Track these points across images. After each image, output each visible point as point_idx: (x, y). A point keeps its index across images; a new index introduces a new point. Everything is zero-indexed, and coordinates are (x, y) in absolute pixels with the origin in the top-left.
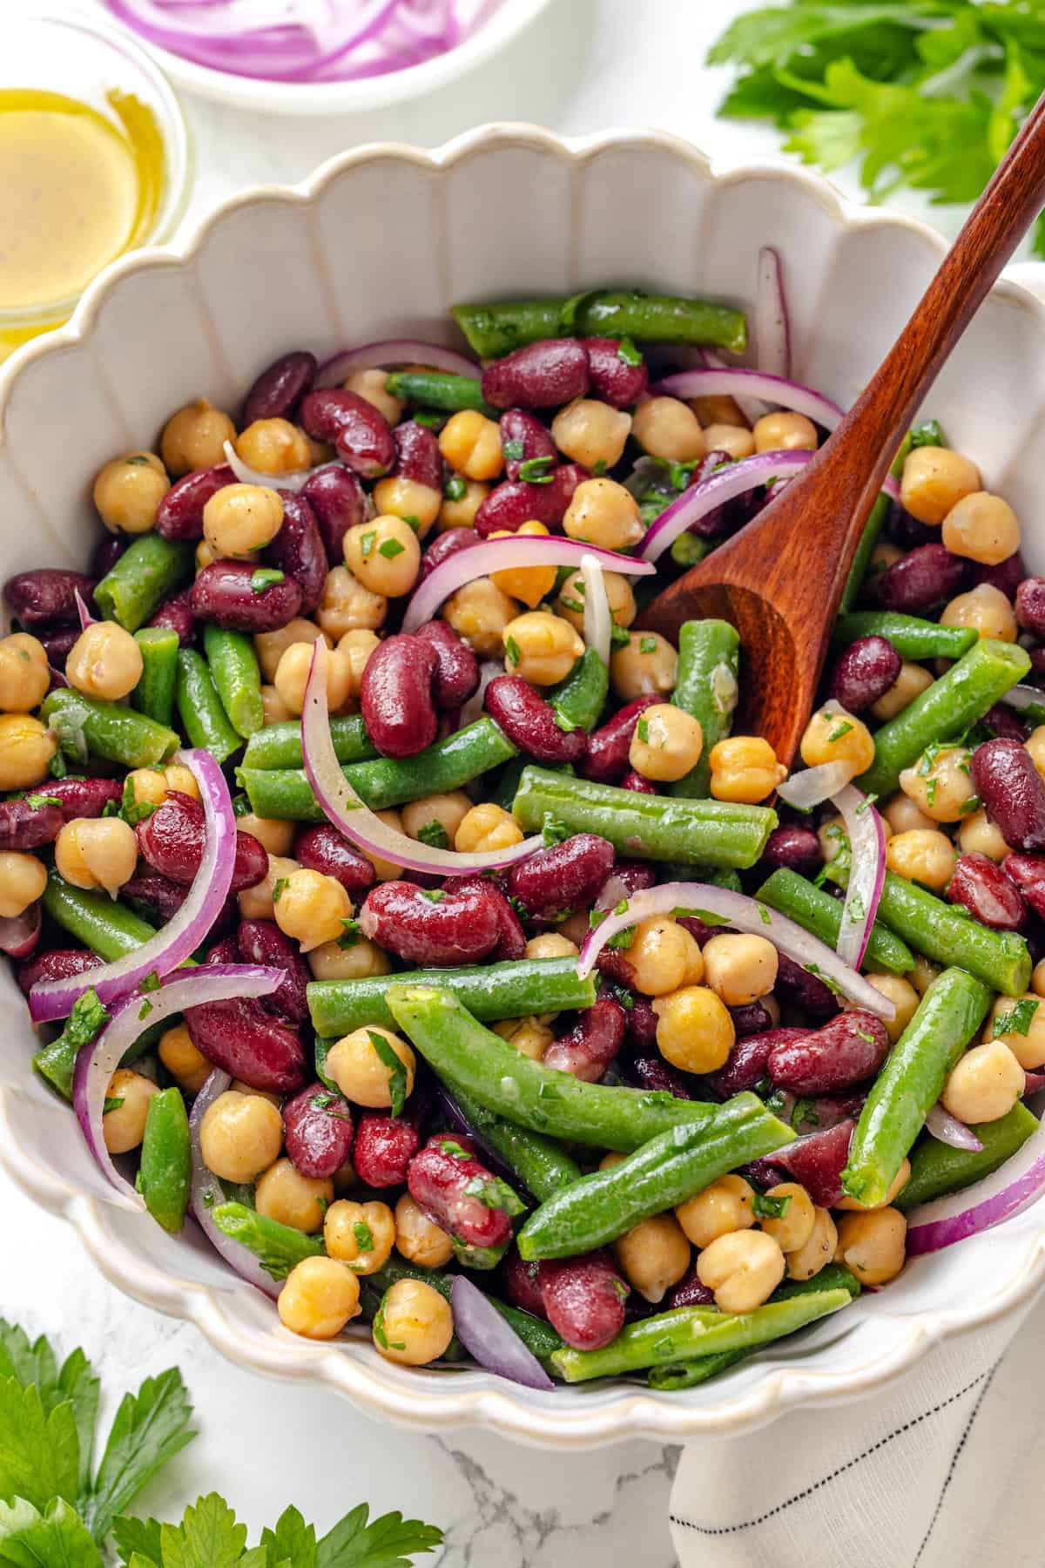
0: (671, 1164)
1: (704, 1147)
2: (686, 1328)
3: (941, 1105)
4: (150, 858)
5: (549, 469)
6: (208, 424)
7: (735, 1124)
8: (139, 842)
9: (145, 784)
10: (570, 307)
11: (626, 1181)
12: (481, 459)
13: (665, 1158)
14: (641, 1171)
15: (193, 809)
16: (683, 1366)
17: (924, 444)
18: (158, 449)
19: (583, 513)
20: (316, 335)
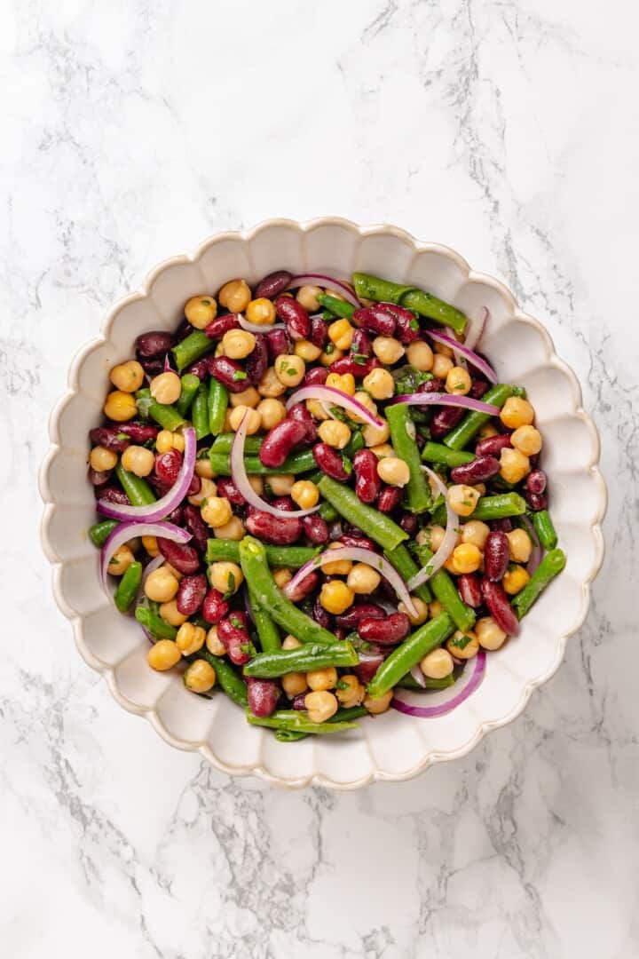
0: (308, 659)
1: (322, 657)
2: (293, 721)
3: (419, 665)
4: (157, 472)
5: (365, 360)
6: (239, 293)
7: (335, 653)
8: (154, 463)
9: (165, 440)
10: (399, 293)
11: (290, 659)
12: (342, 343)
13: (307, 656)
14: (297, 658)
15: (178, 457)
16: (289, 733)
17: (516, 396)
18: (216, 297)
19: (373, 381)
20: (296, 266)
